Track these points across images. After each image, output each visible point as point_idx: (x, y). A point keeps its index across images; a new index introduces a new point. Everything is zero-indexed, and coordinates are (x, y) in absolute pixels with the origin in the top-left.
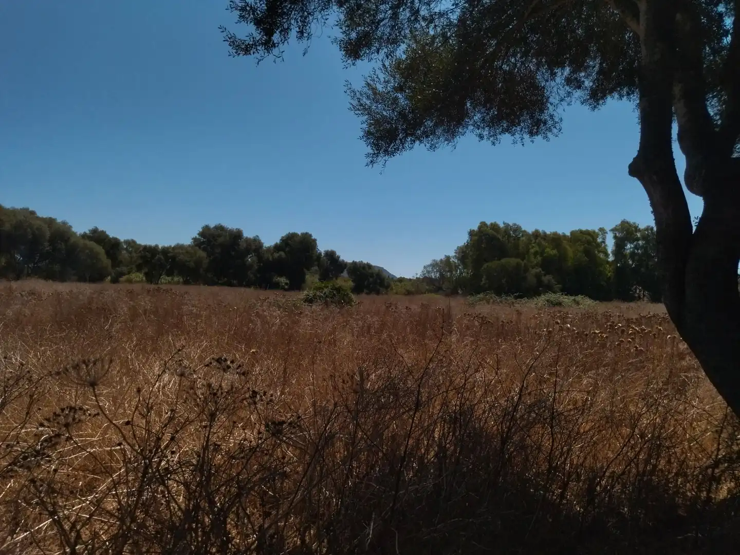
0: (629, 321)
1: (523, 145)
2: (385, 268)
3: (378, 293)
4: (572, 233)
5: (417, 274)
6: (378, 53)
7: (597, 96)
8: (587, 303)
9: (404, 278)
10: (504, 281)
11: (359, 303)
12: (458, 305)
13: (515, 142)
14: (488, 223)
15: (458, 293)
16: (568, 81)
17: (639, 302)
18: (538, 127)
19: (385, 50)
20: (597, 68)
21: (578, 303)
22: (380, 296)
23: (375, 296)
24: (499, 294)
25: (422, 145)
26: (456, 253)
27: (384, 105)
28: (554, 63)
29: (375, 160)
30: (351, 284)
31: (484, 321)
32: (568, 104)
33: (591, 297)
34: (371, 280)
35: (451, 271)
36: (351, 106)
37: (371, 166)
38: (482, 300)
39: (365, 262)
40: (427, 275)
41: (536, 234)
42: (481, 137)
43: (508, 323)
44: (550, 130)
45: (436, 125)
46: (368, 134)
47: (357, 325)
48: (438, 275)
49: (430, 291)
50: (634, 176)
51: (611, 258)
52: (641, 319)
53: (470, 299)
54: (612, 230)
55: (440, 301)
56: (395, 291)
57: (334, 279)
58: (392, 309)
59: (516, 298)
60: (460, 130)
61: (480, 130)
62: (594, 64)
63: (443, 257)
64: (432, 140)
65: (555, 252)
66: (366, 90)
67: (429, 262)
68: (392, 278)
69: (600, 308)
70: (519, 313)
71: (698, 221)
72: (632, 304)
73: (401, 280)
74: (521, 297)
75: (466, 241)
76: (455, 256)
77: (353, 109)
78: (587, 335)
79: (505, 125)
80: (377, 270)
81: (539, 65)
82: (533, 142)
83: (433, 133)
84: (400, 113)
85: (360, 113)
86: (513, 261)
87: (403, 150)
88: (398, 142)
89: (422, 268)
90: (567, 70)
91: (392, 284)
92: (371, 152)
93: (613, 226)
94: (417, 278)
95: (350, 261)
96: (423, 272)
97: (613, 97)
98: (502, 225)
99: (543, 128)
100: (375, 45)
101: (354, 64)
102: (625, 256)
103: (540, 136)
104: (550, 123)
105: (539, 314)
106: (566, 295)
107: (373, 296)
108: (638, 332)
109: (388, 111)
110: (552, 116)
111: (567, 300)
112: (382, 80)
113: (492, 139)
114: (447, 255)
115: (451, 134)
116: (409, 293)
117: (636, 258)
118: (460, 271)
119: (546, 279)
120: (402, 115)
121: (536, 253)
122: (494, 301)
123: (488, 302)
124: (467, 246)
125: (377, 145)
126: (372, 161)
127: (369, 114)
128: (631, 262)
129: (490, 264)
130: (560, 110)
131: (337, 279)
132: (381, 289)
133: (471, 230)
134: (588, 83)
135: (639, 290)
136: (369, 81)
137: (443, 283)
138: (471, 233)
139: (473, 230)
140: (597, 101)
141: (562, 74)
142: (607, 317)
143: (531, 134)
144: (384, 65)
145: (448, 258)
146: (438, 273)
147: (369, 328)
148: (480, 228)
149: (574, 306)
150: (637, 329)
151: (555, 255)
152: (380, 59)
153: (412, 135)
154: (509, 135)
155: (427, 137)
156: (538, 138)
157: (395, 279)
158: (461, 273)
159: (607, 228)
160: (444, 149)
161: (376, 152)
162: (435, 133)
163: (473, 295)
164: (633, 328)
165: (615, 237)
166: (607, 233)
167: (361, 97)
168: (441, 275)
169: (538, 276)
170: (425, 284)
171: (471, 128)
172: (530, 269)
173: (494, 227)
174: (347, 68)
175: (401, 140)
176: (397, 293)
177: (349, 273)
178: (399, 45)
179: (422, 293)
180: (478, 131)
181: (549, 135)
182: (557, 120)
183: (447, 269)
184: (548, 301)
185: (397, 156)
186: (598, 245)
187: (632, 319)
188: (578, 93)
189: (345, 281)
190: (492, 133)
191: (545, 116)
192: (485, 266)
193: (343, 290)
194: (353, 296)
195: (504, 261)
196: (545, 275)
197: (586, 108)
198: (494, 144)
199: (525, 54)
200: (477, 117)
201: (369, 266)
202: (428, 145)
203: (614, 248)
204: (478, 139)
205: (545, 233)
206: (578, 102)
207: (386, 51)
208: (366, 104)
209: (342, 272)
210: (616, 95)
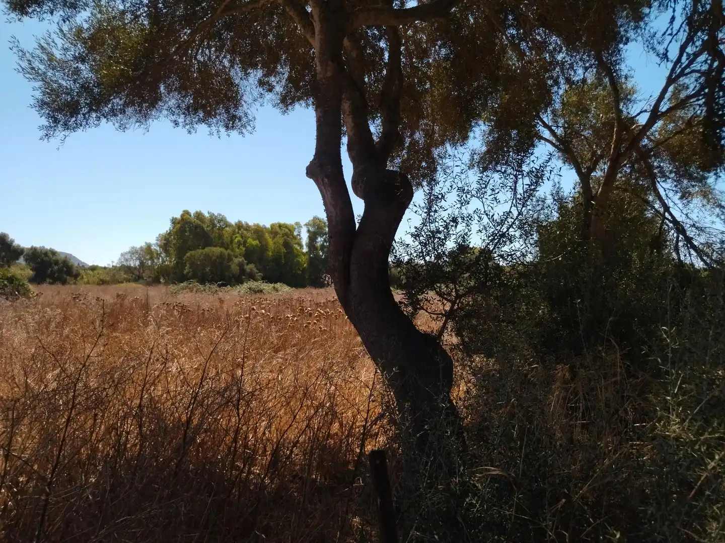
0: (318, 305)
1: (219, 137)
2: (73, 255)
3: (64, 282)
4: (273, 226)
5: (113, 262)
6: (52, 13)
7: (287, 101)
8: (285, 290)
9: (97, 266)
10: (208, 269)
11: (37, 295)
12: (157, 294)
13: (211, 134)
14: (192, 212)
15: (160, 282)
16: (261, 83)
17: (328, 288)
18: (233, 121)
19: (61, 13)
20: (286, 76)
21: (277, 291)
22: (67, 286)
23: (60, 286)
24: (202, 282)
25: (110, 123)
26: (157, 240)
27: (64, 74)
28: (248, 64)
29: (52, 133)
30: (30, 273)
31: (184, 309)
32: (261, 105)
33: (289, 285)
34: (56, 268)
35: (152, 258)
36: (20, 68)
37: (46, 140)
38: (185, 289)
39: (48, 247)
40: (125, 263)
41: (239, 226)
42: (176, 123)
43: (208, 311)
44: (244, 126)
45: (126, 105)
46: (42, 104)
47: (33, 320)
48: (138, 263)
49: (129, 281)
50: (310, 178)
51: (305, 250)
52: (327, 303)
53: (173, 288)
54: (306, 225)
55: (138, 290)
56: (86, 280)
57: (7, 267)
58: (80, 300)
59: (220, 286)
60: (153, 113)
61: (175, 117)
62: (285, 71)
63: (143, 244)
64: (121, 120)
65: (257, 242)
66: (38, 52)
67: (127, 249)
68: (83, 267)
69: (296, 293)
70: (221, 301)
71: (360, 218)
72: (322, 290)
73: (94, 268)
74: (225, 285)
75: (168, 229)
76: (157, 244)
77: (21, 70)
78: (280, 319)
79: (201, 115)
80: (63, 257)
81: (232, 63)
82: (229, 136)
83: (123, 112)
84: (82, 86)
85: (31, 77)
86: (217, 250)
87: (88, 126)
88: (80, 117)
89: (119, 256)
90: (259, 73)
91: (82, 272)
92: (47, 124)
93: (307, 221)
94: (113, 266)
95: (29, 247)
96: (120, 259)
97: (301, 105)
98: (207, 215)
99: (239, 124)
100: (48, 4)
101: (19, 20)
102: (316, 248)
103: (235, 131)
104: (244, 119)
105: (240, 301)
106: (266, 282)
107: (58, 287)
108: (323, 314)
109: (68, 82)
110: (246, 114)
111: (267, 287)
112: (60, 46)
113: (188, 127)
114: (148, 242)
115: (144, 116)
116: (103, 282)
117: (326, 250)
118: (163, 259)
119: (250, 267)
120: (85, 88)
121: (239, 243)
122: (197, 290)
123: (191, 291)
124: (169, 234)
125: (53, 117)
126: (47, 135)
127: (43, 80)
128: (321, 254)
129: (193, 252)
130: (253, 109)
131: (9, 267)
132: (68, 277)
133: (173, 218)
134: (278, 89)
135: (328, 278)
136: (43, 45)
137: (144, 271)
138: (174, 221)
139: (176, 218)
140: (287, 106)
141: (256, 75)
142: (300, 301)
143: (227, 127)
144: (61, 30)
145: (149, 246)
146: (138, 261)
147: (49, 322)
148: (182, 216)
149: (274, 293)
150: (322, 312)
151: (257, 246)
152: (56, 22)
153: (96, 111)
154: (206, 126)
155: (115, 115)
156: (234, 133)
157: (86, 267)
158: (163, 261)
159: (302, 224)
160: (135, 131)
161: (52, 125)
162: (124, 112)
163: (176, 284)
164: (319, 311)
165: (309, 231)
166: (302, 227)
167: (31, 59)
168: (142, 264)
169: (241, 265)
170: (122, 273)
171: (165, 112)
172: (234, 259)
173: (199, 215)
174: (10, 22)
175: (84, 115)
176: (88, 283)
177: (26, 260)
178: (79, 12)
179: (119, 282)
180: (172, 117)
181: (244, 131)
182: (250, 118)
183: (148, 257)
184: (250, 289)
185: (79, 131)
186: (295, 238)
187: (320, 303)
188: (269, 96)
189: (21, 269)
190: (187, 122)
191: (239, 113)
192: (188, 254)
193: (17, 279)
194: (31, 287)
195: (207, 250)
196: (247, 264)
197: (277, 111)
198: (190, 132)
199: (219, 49)
200: (172, 102)
201: (54, 253)
202: (117, 125)
203: (308, 241)
204: (173, 124)
205: (247, 224)
206: (270, 105)
207: (63, 15)
208: (39, 69)
209: (18, 259)
210: (303, 103)
